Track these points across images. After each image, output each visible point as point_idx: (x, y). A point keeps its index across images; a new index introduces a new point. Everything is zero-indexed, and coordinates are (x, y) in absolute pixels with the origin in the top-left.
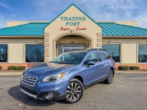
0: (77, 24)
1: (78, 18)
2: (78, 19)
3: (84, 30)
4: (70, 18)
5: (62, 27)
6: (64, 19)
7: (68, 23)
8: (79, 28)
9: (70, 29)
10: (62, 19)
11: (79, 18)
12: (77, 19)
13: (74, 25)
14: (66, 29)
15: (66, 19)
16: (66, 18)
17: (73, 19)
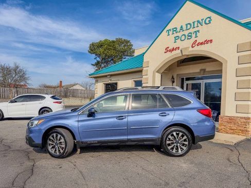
0: (194, 36)
1: (196, 23)
2: (196, 25)
3: (207, 43)
4: (182, 27)
5: (168, 48)
6: (171, 33)
7: (177, 38)
8: (197, 43)
9: (180, 49)
10: (169, 33)
11: (198, 22)
12: (194, 25)
13: (188, 39)
14: (173, 49)
15: (175, 32)
16: (175, 29)
17: (187, 27)
